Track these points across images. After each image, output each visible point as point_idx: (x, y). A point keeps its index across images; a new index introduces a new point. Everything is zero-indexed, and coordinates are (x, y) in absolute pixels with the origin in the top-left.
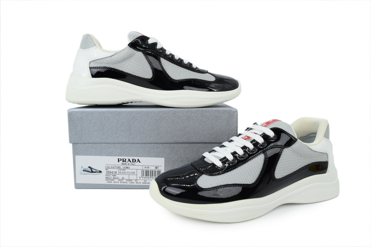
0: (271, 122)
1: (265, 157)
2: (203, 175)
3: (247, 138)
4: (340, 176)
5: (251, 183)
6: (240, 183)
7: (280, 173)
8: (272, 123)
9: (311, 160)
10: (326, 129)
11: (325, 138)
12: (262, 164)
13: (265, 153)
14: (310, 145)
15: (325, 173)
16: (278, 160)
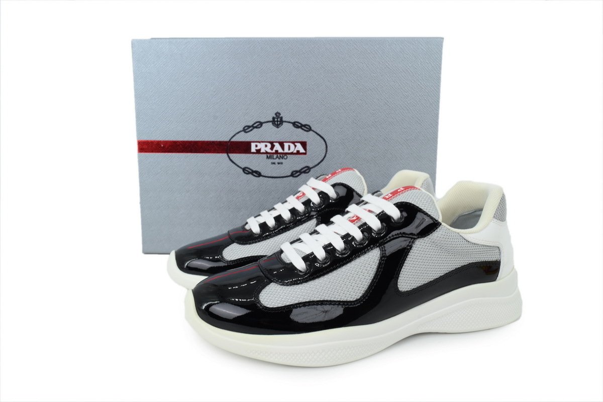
0: (400, 192)
1: (381, 254)
2: (271, 284)
3: (355, 220)
4: (523, 285)
5: (355, 300)
6: (335, 299)
7: (409, 282)
8: (402, 193)
9: (467, 259)
10: (498, 204)
11: (495, 220)
12: (376, 267)
13: (383, 246)
14: (466, 233)
15: (494, 279)
16: (405, 260)
